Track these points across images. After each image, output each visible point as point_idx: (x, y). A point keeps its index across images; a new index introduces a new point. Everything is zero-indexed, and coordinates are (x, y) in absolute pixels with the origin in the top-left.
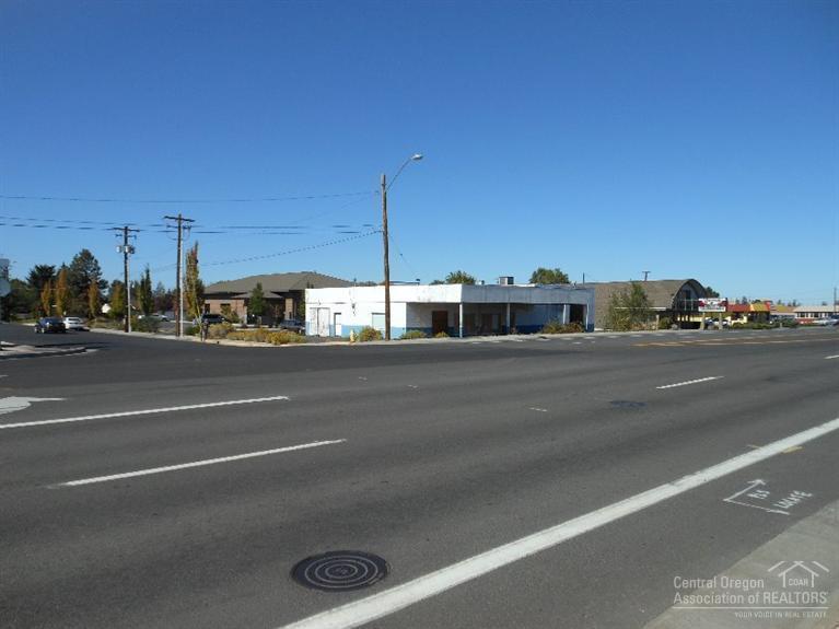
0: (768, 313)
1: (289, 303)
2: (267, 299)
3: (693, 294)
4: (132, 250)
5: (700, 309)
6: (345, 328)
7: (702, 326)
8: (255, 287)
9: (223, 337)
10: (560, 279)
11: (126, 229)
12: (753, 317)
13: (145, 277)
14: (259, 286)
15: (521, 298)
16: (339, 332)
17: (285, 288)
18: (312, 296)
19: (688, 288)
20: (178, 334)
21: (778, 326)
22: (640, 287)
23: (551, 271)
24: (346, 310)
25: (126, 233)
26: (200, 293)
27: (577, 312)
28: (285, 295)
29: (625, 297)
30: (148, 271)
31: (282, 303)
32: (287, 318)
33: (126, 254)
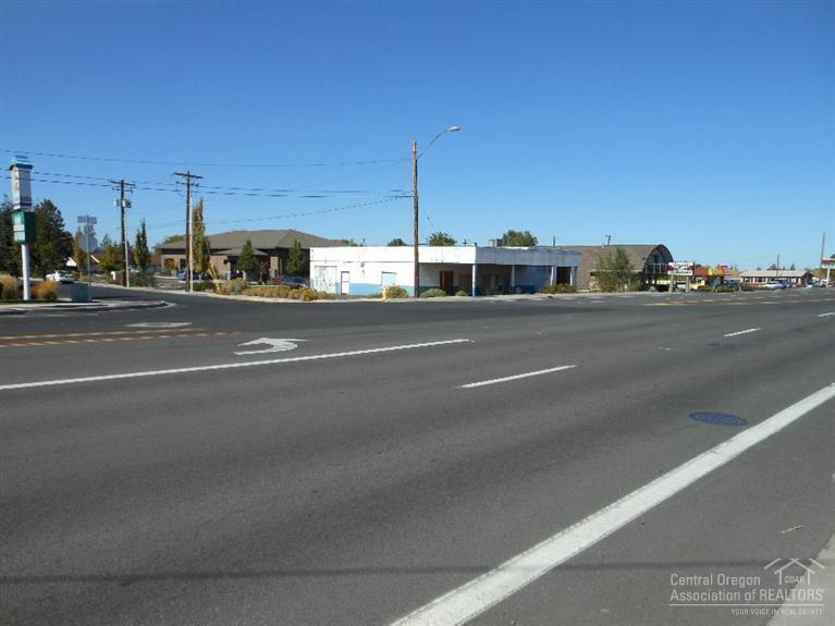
0: (722, 278)
1: (274, 261)
2: (257, 256)
3: (660, 258)
4: (129, 204)
5: (669, 273)
6: (352, 286)
7: (670, 289)
8: (245, 243)
9: (240, 292)
10: (529, 241)
11: (122, 183)
12: (710, 280)
13: (141, 231)
14: (249, 243)
15: (524, 260)
16: (346, 290)
17: (272, 246)
18: (317, 254)
19: (656, 253)
20: (187, 289)
21: (737, 290)
22: (623, 251)
23: (520, 234)
24: (354, 269)
25: (122, 187)
26: (206, 250)
27: (563, 275)
28: (270, 252)
29: (609, 260)
30: (144, 226)
31: (266, 259)
32: (272, 275)
33: (123, 208)
